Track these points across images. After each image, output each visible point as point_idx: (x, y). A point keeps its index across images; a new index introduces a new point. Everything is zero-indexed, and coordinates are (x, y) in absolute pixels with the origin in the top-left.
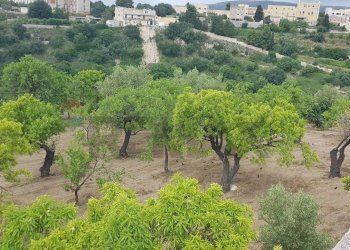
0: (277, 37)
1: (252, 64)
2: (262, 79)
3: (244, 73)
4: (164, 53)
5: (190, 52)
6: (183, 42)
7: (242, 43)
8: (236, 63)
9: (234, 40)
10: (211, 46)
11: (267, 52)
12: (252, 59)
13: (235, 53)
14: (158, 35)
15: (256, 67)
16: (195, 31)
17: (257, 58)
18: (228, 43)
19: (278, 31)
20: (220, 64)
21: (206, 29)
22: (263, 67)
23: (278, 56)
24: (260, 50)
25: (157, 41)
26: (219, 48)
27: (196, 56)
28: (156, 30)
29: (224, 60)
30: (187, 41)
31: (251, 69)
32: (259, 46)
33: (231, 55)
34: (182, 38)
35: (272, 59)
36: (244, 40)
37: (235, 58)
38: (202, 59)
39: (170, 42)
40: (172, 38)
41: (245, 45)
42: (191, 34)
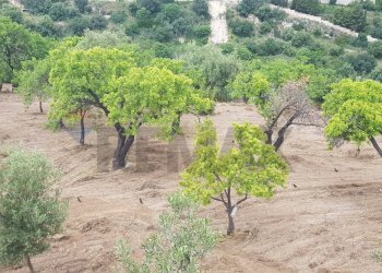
0: (370, 16)
1: (336, 47)
2: (347, 65)
3: (327, 58)
4: (235, 33)
5: (264, 31)
6: (257, 20)
7: (327, 23)
8: (318, 46)
9: (318, 19)
10: (290, 25)
11: (357, 34)
12: (338, 42)
13: (317, 34)
14: (228, 11)
15: (341, 52)
16: (273, 7)
17: (343, 41)
18: (310, 22)
19: (373, 9)
20: (298, 46)
21: (285, 5)
22: (350, 51)
23: (370, 39)
24: (348, 31)
25: (227, 18)
26: (298, 27)
27: (271, 36)
28: (227, 6)
29: (303, 42)
30: (262, 19)
31: (334, 54)
32: (347, 27)
33: (312, 36)
34: (257, 15)
35: (362, 42)
36: (330, 20)
37: (317, 41)
38: (278, 40)
39: (242, 19)
40: (244, 15)
41: (331, 25)
42: (267, 10)
